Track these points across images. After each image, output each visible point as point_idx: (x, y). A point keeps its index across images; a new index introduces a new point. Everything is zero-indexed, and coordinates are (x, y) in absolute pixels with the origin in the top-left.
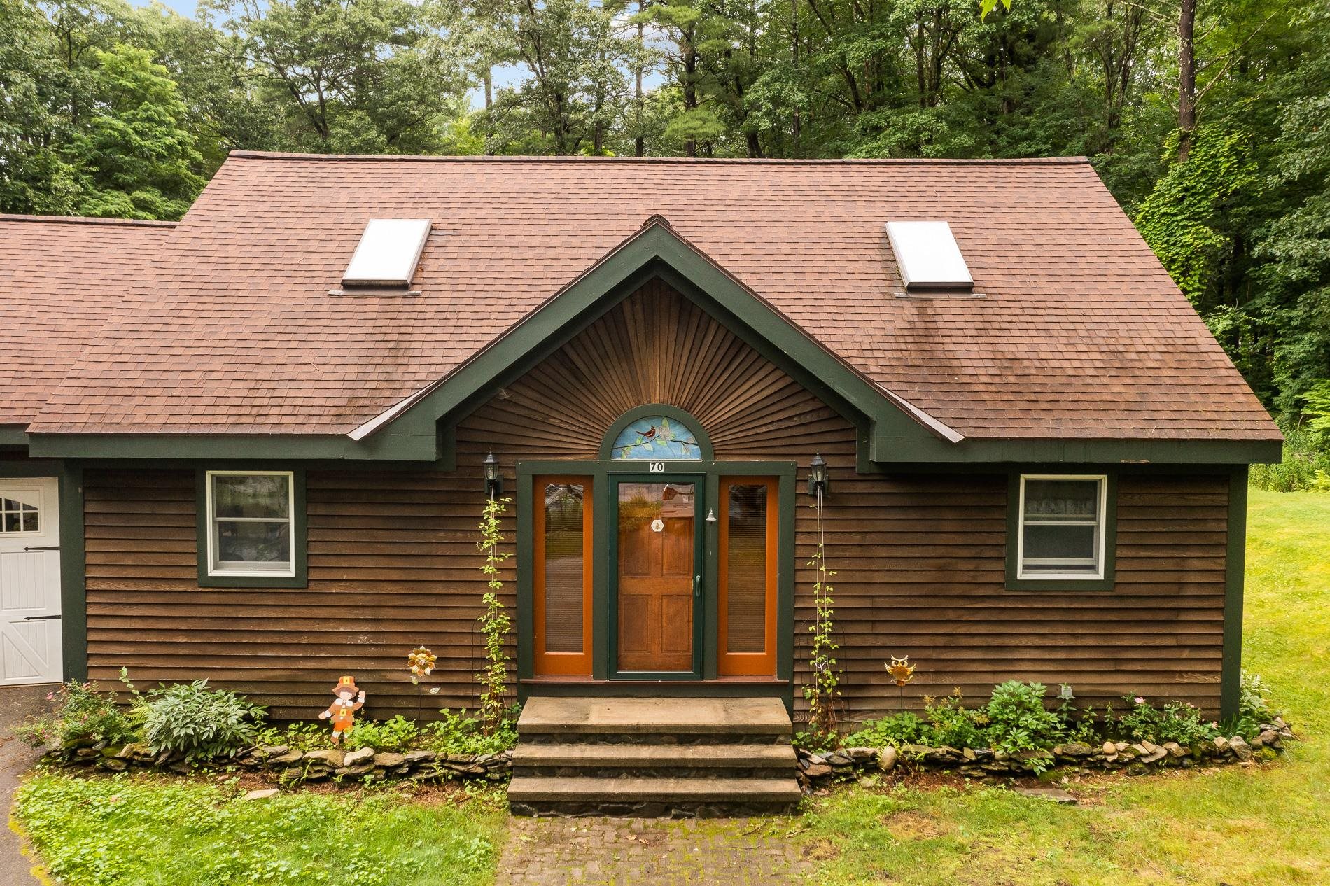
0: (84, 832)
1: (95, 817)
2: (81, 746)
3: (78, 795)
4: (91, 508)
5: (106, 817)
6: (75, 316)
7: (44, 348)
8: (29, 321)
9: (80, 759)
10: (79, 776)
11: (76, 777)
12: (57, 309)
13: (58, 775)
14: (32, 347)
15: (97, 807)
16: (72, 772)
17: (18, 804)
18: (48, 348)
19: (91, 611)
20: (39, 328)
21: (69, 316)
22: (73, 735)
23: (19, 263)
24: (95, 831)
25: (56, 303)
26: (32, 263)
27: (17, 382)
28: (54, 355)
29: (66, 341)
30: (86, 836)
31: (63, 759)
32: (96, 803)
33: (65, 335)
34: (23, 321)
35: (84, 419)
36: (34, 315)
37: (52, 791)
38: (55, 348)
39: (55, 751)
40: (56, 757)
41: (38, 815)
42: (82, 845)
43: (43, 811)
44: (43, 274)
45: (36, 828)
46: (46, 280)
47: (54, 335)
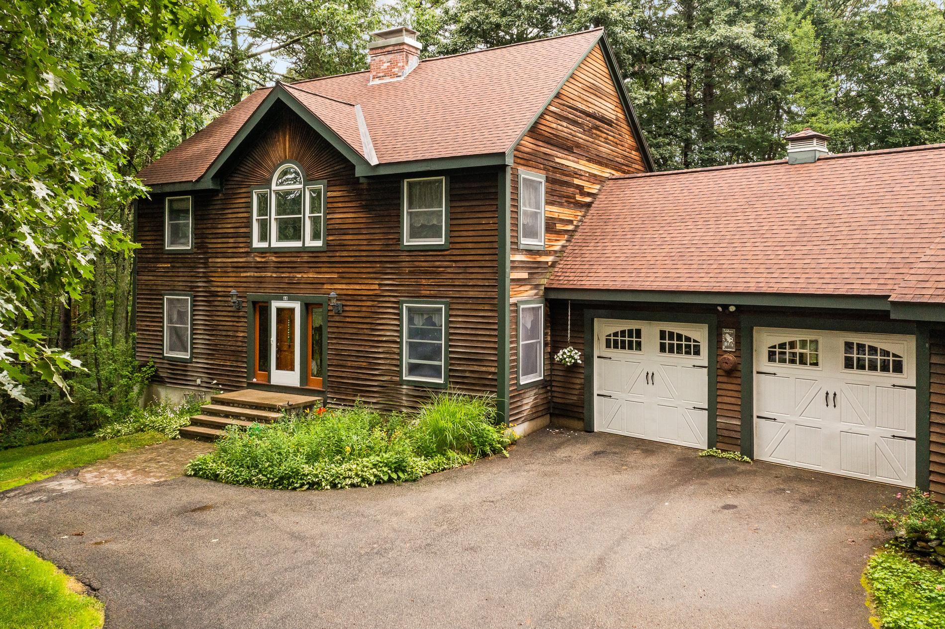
0: (912, 604)
1: (922, 596)
2: (920, 539)
3: (912, 575)
4: (935, 360)
5: (930, 599)
6: (935, 216)
7: (910, 241)
8: (901, 222)
9: (918, 549)
10: (917, 562)
11: (914, 561)
12: (921, 212)
13: (901, 556)
14: (902, 241)
15: (924, 589)
16: (911, 557)
17: (868, 567)
18: (914, 240)
19: (933, 438)
20: (908, 227)
21: (931, 217)
22: (913, 529)
23: (897, 181)
24: (920, 607)
25: (921, 208)
26: (906, 181)
27: (890, 266)
28: (917, 245)
29: (926, 236)
30: (913, 609)
31: (906, 545)
32: (924, 587)
33: (927, 231)
34: (896, 222)
35: (931, 292)
36: (905, 217)
37: (893, 567)
38: (919, 240)
39: (901, 538)
40: (901, 542)
41: (881, 581)
42: (908, 614)
43: (885, 578)
44: (914, 188)
45: (878, 589)
46: (915, 192)
47: (919, 231)
